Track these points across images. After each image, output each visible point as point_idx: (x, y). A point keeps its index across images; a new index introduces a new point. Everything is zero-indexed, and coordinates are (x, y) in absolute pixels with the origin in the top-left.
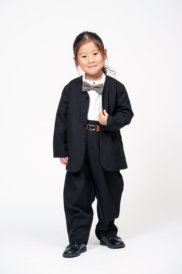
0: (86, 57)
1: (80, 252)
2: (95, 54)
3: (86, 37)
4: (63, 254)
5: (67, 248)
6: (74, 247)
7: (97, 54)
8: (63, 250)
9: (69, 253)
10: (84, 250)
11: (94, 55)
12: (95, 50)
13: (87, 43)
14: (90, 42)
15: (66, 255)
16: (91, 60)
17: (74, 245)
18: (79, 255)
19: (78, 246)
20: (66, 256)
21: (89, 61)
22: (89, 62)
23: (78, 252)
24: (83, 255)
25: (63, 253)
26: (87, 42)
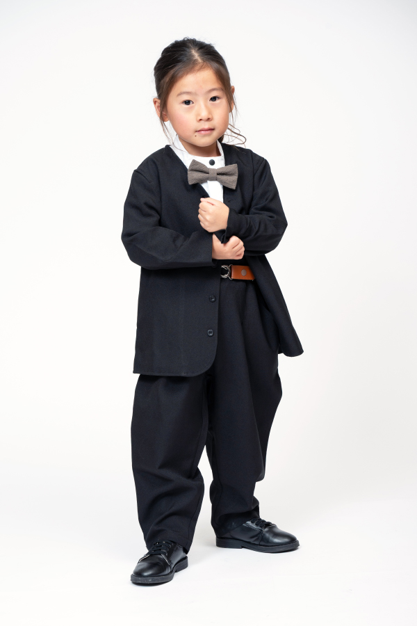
0: (191, 105)
1: (171, 572)
2: (214, 99)
3: (195, 54)
4: (132, 576)
5: (142, 563)
6: (159, 559)
7: (219, 98)
8: (132, 566)
9: (146, 574)
10: (182, 564)
11: (211, 102)
12: (213, 90)
13: (199, 70)
14: (204, 68)
15: (139, 578)
16: (204, 114)
17: (159, 556)
18: (171, 579)
19: (168, 557)
20: (140, 582)
21: (199, 115)
22: (200, 118)
23: (168, 571)
24: (179, 577)
25: (132, 573)
26: (197, 68)
